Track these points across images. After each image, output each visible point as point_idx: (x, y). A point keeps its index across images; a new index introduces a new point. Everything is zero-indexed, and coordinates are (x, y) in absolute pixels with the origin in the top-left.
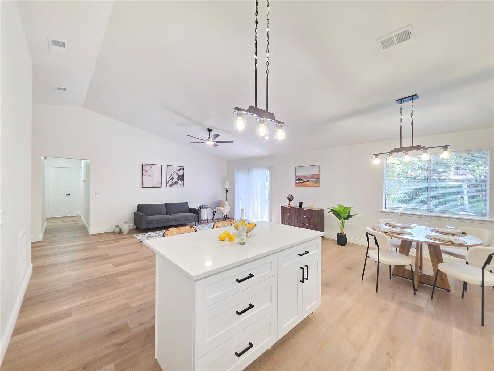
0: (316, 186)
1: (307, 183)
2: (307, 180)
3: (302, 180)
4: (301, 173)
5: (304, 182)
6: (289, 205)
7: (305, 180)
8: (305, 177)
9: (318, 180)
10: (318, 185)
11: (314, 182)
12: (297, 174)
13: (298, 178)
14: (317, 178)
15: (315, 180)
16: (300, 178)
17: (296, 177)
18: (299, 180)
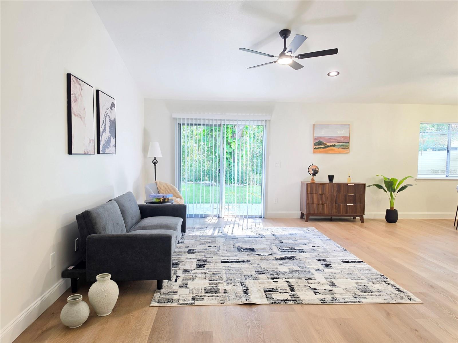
0: (345, 152)
1: (333, 148)
2: (332, 144)
4: (322, 134)
5: (328, 146)
6: (312, 180)
7: (329, 144)
8: (329, 139)
9: (348, 144)
10: (348, 151)
11: (342, 147)
12: (316, 135)
13: (317, 141)
14: (346, 142)
15: (344, 144)
16: (321, 141)
17: (315, 139)
18: (320, 143)
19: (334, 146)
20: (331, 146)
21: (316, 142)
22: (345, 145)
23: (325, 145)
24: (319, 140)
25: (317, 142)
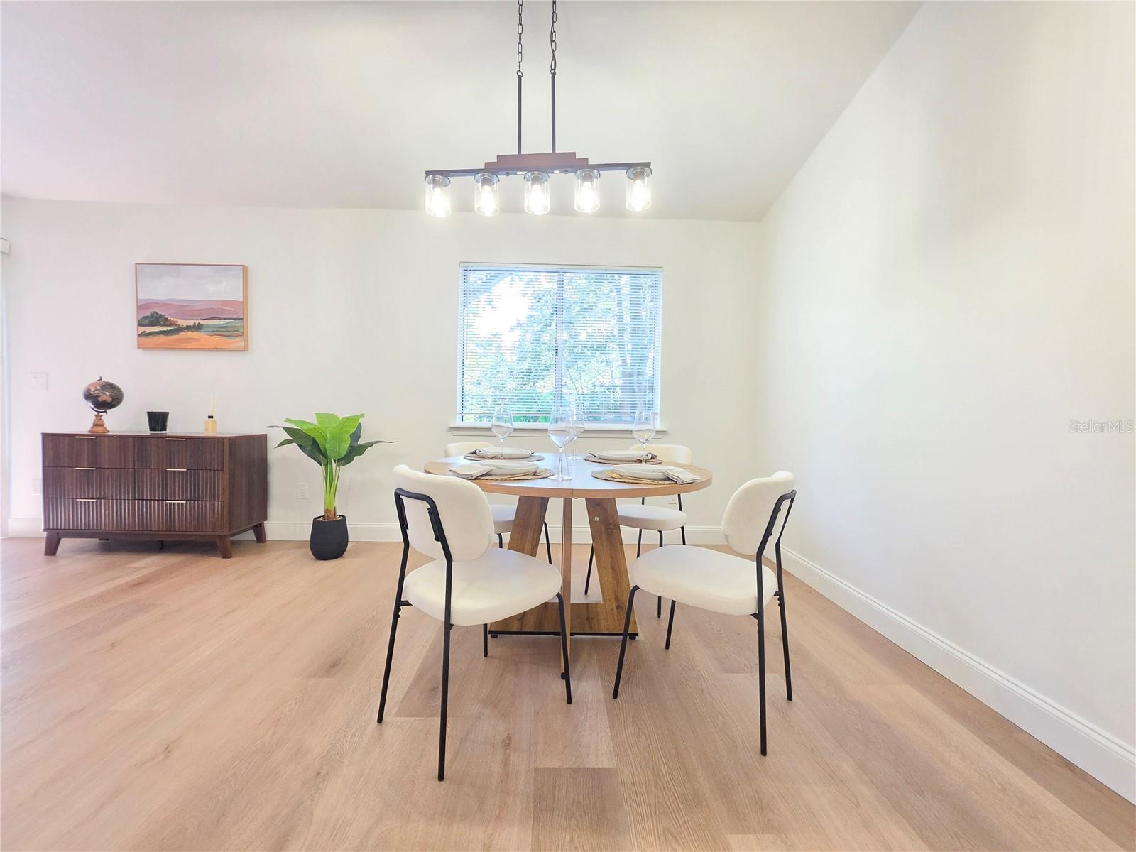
0: (232, 346)
1: (195, 334)
2: (191, 323)
3: (166, 322)
4: (163, 291)
5: (181, 329)
6: (95, 425)
7: (182, 323)
8: (185, 308)
9: (238, 324)
10: (241, 345)
11: (222, 332)
12: (145, 295)
13: (147, 313)
14: (235, 317)
15: (227, 323)
16: (160, 313)
17: (141, 307)
18: (155, 320)
19: (198, 328)
20: (188, 328)
21: (144, 317)
22: (232, 327)
23: (170, 326)
24: (152, 310)
25: (146, 315)
